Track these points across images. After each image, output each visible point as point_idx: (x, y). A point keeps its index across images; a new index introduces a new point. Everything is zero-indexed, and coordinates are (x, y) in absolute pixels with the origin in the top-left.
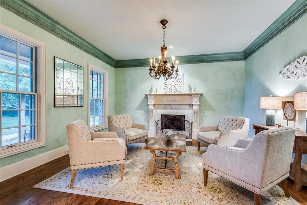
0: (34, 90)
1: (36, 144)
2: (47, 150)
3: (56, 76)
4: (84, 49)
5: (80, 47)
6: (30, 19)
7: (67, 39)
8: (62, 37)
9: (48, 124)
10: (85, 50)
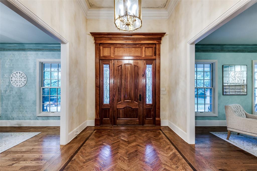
0: (211, 86)
1: (212, 114)
2: (219, 120)
3: (224, 76)
4: (247, 51)
5: (244, 51)
6: (209, 51)
7: (232, 51)
8: (228, 51)
9: (219, 104)
10: (249, 51)
